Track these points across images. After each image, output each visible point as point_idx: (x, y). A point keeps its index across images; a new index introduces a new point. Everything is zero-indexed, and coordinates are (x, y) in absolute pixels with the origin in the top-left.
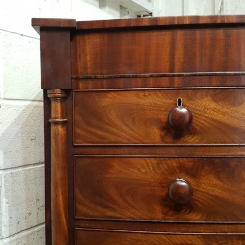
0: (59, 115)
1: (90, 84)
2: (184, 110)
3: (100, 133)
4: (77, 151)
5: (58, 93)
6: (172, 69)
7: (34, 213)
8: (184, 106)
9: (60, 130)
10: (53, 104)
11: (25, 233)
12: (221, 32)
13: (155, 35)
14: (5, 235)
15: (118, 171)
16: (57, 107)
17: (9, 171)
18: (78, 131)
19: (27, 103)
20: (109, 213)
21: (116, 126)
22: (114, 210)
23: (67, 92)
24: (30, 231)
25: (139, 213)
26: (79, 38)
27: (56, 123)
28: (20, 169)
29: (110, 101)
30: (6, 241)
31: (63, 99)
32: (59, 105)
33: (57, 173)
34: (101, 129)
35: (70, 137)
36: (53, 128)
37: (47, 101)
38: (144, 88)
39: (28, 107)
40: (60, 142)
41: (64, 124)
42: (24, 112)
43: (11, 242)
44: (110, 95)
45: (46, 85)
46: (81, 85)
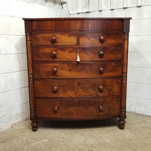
0: (29, 38)
1: (35, 32)
2: (54, 38)
3: (37, 42)
4: (34, 46)
5: (29, 34)
6: (52, 29)
7: (25, 67)
8: (54, 37)
9: (29, 42)
10: (28, 36)
11: (23, 72)
12: (61, 21)
13: (48, 22)
14: (18, 71)
15: (42, 51)
16: (28, 37)
17: (18, 54)
18: (33, 42)
19: (22, 36)
20: (41, 60)
21: (41, 41)
22: (41, 59)
23: (30, 34)
24: (24, 71)
25: (46, 60)
26: (33, 22)
27: (28, 40)
28: (21, 54)
29: (39, 36)
30: (18, 72)
31: (30, 35)
32: (29, 36)
33: (29, 51)
34: (38, 42)
35: (31, 43)
36: (28, 41)
37: (26, 36)
38: (46, 33)
39: (22, 37)
40: (29, 44)
41: (30, 41)
42: (21, 39)
43: (19, 73)
44: (40, 34)
45: (26, 32)
46: (33, 32)
